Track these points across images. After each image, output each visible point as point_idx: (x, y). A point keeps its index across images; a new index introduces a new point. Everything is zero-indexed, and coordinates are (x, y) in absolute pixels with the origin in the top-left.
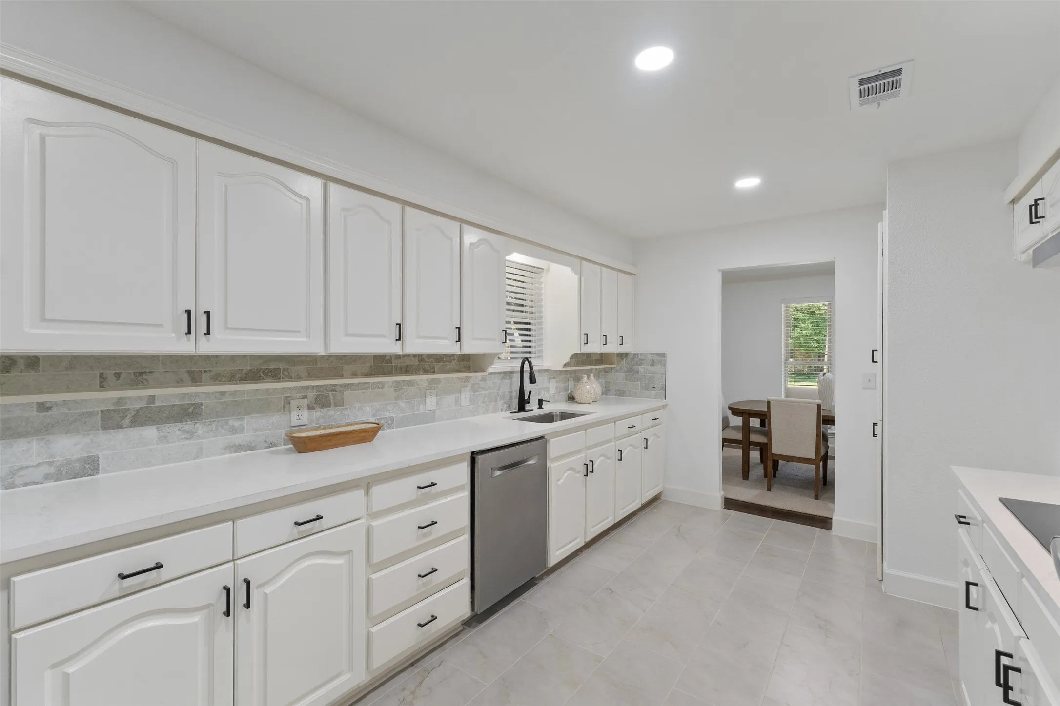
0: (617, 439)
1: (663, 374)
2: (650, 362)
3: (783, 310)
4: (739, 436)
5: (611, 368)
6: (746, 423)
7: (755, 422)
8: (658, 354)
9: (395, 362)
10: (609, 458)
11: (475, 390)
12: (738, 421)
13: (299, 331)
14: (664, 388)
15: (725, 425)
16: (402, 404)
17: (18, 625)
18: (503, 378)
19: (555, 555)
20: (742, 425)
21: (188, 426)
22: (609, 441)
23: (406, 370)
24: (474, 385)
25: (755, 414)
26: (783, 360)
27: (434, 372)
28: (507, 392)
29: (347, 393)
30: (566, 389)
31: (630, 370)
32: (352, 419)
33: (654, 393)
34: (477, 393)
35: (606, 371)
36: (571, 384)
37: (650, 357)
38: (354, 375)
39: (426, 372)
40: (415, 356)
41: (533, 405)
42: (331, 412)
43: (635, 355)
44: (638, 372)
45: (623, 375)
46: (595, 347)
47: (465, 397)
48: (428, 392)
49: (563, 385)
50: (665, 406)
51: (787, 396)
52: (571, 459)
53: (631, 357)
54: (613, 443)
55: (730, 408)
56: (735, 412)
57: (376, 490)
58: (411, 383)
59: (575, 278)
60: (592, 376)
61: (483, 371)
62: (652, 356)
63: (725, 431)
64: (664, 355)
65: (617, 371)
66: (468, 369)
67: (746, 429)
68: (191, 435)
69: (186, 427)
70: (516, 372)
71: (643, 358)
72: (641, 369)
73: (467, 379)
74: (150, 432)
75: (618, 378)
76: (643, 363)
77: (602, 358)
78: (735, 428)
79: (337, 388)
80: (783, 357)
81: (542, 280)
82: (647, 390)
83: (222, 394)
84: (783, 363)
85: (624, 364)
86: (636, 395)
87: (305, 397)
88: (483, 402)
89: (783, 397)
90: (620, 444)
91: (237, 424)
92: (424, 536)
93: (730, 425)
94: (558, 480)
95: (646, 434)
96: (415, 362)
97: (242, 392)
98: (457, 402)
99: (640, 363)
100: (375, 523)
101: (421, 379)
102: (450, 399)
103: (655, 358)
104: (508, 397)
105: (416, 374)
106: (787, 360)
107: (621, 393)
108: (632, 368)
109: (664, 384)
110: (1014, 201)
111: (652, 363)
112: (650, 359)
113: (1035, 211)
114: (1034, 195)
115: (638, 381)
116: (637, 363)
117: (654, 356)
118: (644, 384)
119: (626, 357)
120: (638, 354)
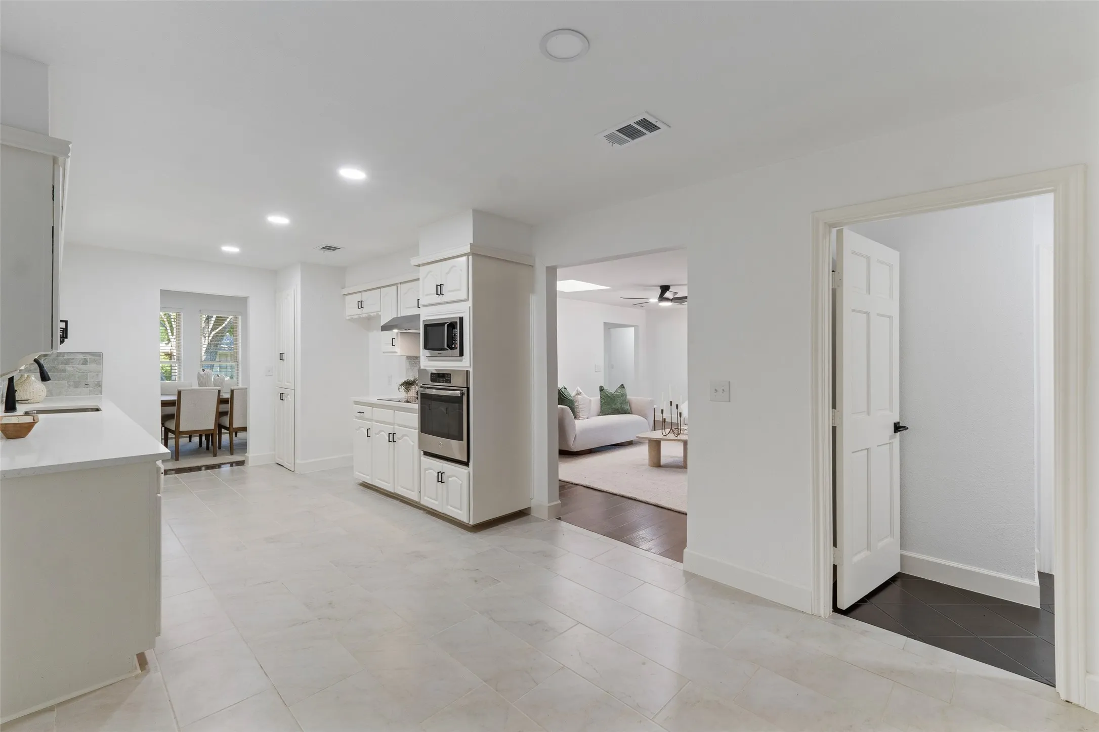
1: (98, 372)
2: (81, 361)
8: (92, 354)
14: (99, 385)
31: (52, 370)
33: (86, 390)
37: (81, 356)
43: (60, 354)
44: (64, 371)
53: (52, 356)
62: (84, 355)
64: (100, 355)
71: (71, 357)
72: (68, 368)
76: (72, 363)
82: (77, 387)
86: (60, 394)
99: (67, 362)
103: (88, 357)
108: (54, 367)
109: (100, 381)
110: (347, 295)
111: (85, 362)
112: (82, 359)
113: (360, 304)
114: (358, 297)
115: (63, 379)
116: (62, 363)
117: (87, 355)
118: (72, 383)
119: (45, 357)
120: (63, 353)
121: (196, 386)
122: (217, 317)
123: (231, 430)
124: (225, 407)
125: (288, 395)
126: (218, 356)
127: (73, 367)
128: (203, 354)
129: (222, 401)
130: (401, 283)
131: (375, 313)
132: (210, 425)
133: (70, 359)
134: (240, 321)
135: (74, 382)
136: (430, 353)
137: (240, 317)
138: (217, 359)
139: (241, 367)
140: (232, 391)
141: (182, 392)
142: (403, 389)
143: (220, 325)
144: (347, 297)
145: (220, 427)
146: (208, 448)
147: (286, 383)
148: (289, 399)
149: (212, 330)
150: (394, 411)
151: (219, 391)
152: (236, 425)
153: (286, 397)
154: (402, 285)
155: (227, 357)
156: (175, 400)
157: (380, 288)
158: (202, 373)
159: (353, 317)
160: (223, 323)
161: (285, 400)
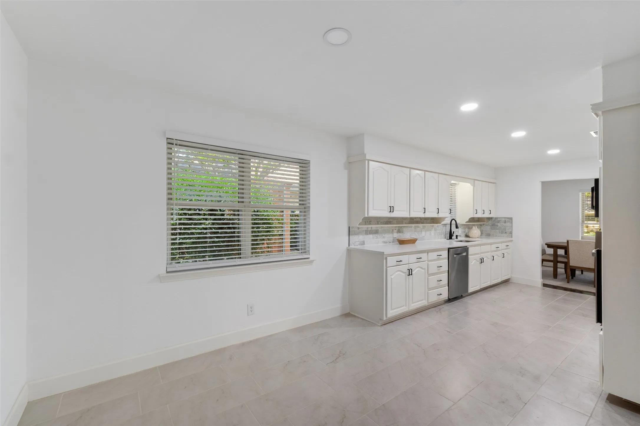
0: (492, 251)
1: (511, 227)
3: (580, 195)
4: (552, 258)
5: (483, 224)
6: (555, 252)
7: (561, 252)
8: (508, 218)
9: (415, 220)
10: (489, 259)
11: (435, 230)
12: (551, 251)
13: (405, 211)
14: (511, 233)
15: (544, 252)
16: (416, 233)
17: (388, 266)
18: (443, 227)
19: (471, 289)
20: (553, 253)
21: (376, 235)
22: (488, 252)
23: (417, 222)
24: (435, 229)
25: (561, 247)
26: (580, 222)
27: (424, 223)
28: (445, 231)
29: (404, 229)
30: (465, 232)
31: (493, 225)
32: (405, 237)
33: (506, 235)
34: (436, 232)
35: (481, 225)
36: (467, 230)
37: (504, 219)
38: (406, 224)
39: (422, 223)
40: (419, 218)
41: (454, 237)
42: (401, 234)
43: (496, 218)
44: (497, 226)
45: (489, 227)
46: (480, 215)
47: (433, 232)
48: (423, 230)
49: (463, 230)
50: (512, 241)
51: (582, 239)
52: (476, 256)
53: (494, 219)
54: (490, 253)
55: (546, 244)
56: (549, 246)
57: (430, 254)
58: (418, 227)
59: (472, 187)
60: (476, 227)
61: (440, 223)
63: (543, 256)
64: (511, 219)
65: (486, 225)
66: (433, 223)
67: (555, 254)
68: (377, 237)
69: (376, 236)
70: (448, 224)
71: (500, 220)
72: (499, 225)
73: (433, 226)
74: (371, 236)
75: (487, 228)
77: (479, 220)
78: (550, 255)
79: (402, 227)
80: (580, 220)
81: (456, 188)
82: (502, 234)
83: (382, 227)
84: (580, 224)
85: (490, 222)
86: (496, 236)
87: (396, 230)
88: (437, 235)
89: (580, 239)
90: (493, 254)
91: (384, 235)
92: (439, 270)
93: (547, 253)
94: (472, 263)
95: (503, 252)
96: (419, 220)
97: (384, 227)
98: (430, 234)
99: (499, 222)
100: (429, 263)
101: (421, 225)
102: (428, 233)
104: (445, 233)
105: (420, 224)
106: (583, 222)
107: (488, 235)
108: (494, 224)
109: (511, 231)
111: (505, 222)
115: (497, 230)
116: (497, 222)
117: (506, 219)
118: (500, 231)
119: (491, 219)
120: (497, 218)
127: (501, 224)
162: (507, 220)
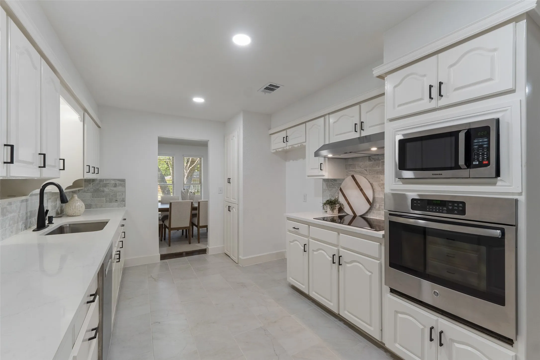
1: (123, 192)
2: (113, 185)
8: (119, 180)
14: (123, 200)
31: (96, 191)
33: (116, 204)
35: (76, 192)
37: (113, 182)
43: (101, 180)
44: (103, 191)
45: (90, 194)
53: (97, 182)
62: (115, 181)
64: (124, 181)
65: (85, 192)
71: (107, 182)
72: (106, 190)
75: (86, 196)
76: (108, 186)
82: (111, 202)
85: (91, 187)
86: (101, 207)
99: (105, 186)
108: (98, 189)
109: (124, 198)
110: (272, 134)
111: (115, 186)
112: (114, 183)
113: (286, 139)
114: (283, 134)
115: (103, 197)
116: (102, 186)
118: (108, 199)
119: (93, 182)
120: (104, 180)
121: (180, 200)
122: (192, 159)
123: (199, 227)
124: (194, 212)
125: (233, 207)
126: (192, 181)
127: (109, 189)
128: (185, 180)
129: (194, 209)
130: (329, 114)
131: (299, 145)
132: (187, 224)
133: (107, 183)
134: (202, 160)
135: (109, 199)
136: (414, 174)
137: (202, 158)
138: (192, 183)
139: (203, 187)
140: (199, 203)
141: (172, 203)
142: (328, 208)
143: (193, 165)
144: (272, 136)
145: (192, 224)
146: (186, 237)
147: (232, 199)
148: (234, 210)
149: (189, 168)
150: (339, 234)
151: (192, 203)
152: (201, 224)
153: (232, 210)
154: (330, 116)
155: (196, 181)
156: (168, 208)
157: (305, 122)
158: (183, 191)
159: (277, 150)
160: (194, 163)
161: (231, 211)
162: (117, 182)
